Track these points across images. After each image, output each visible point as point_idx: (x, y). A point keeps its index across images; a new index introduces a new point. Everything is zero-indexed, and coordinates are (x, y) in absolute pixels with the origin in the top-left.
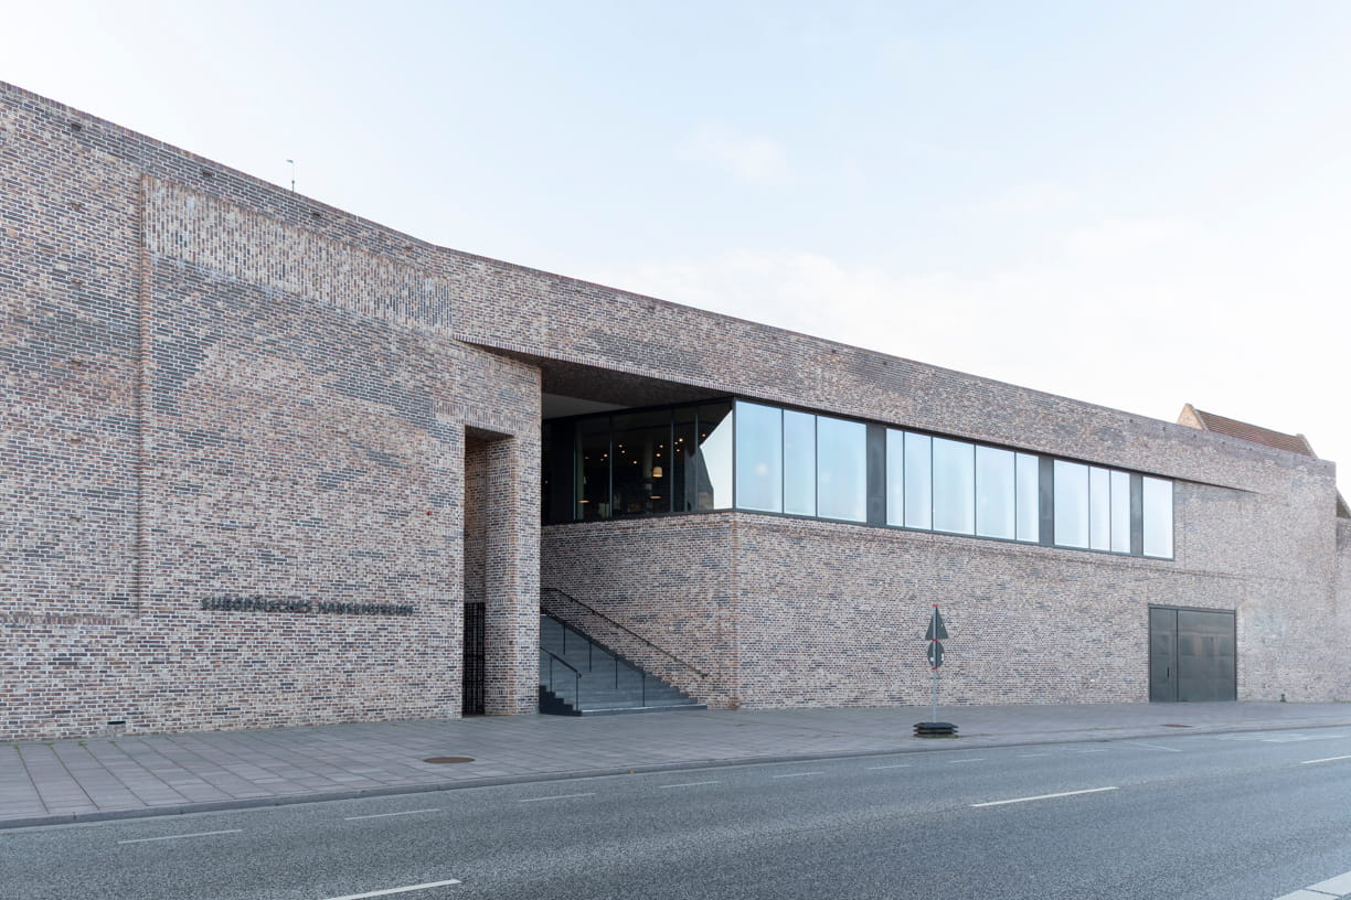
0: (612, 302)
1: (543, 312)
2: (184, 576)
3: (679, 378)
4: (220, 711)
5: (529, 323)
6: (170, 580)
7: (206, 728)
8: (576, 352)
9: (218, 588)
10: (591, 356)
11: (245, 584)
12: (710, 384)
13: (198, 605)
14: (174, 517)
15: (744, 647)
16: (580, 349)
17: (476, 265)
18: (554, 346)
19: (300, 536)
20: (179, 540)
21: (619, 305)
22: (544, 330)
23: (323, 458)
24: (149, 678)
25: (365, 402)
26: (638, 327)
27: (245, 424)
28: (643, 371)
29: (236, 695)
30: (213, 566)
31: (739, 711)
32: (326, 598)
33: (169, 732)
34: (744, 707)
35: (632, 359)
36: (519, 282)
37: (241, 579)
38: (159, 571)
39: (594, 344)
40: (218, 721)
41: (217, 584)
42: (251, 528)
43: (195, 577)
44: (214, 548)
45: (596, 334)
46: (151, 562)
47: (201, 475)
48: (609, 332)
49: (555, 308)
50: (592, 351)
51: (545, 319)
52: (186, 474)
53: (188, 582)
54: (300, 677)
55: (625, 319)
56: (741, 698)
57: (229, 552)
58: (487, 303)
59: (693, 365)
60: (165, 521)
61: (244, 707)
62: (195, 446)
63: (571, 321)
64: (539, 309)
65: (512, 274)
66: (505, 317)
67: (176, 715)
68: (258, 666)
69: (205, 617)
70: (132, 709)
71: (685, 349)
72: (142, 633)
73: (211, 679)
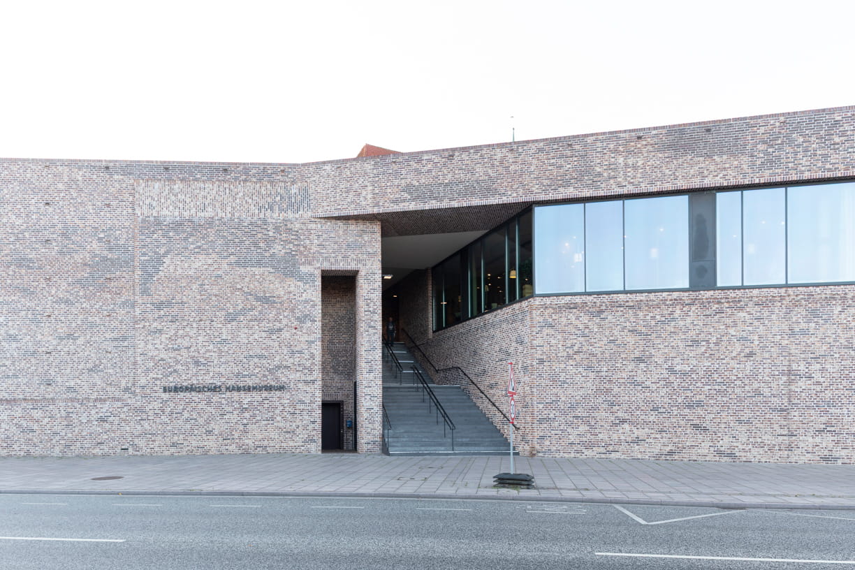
0: (420, 161)
1: (368, 184)
2: (155, 376)
3: (476, 202)
4: (174, 445)
5: (359, 194)
6: (148, 378)
7: (167, 453)
8: (392, 205)
9: (172, 381)
10: (403, 204)
11: (186, 378)
12: (505, 200)
13: (162, 390)
14: (150, 346)
15: (541, 406)
16: (395, 202)
17: (325, 167)
18: (377, 205)
19: (215, 350)
20: (152, 358)
21: (424, 162)
22: (370, 196)
23: (228, 305)
24: (139, 428)
25: (253, 269)
26: (440, 173)
27: (185, 293)
28: (445, 204)
29: (181, 436)
30: (169, 370)
31: (536, 457)
32: (230, 383)
33: (149, 455)
34: (540, 454)
35: (435, 198)
36: (352, 169)
37: (183, 376)
38: (143, 374)
39: (406, 195)
40: (173, 450)
41: (171, 379)
42: (188, 348)
43: (160, 376)
44: (170, 360)
45: (408, 188)
46: (139, 370)
47: (163, 324)
48: (417, 184)
49: (377, 179)
50: (404, 201)
51: (370, 188)
52: (155, 324)
53: (157, 379)
54: (217, 427)
55: (429, 171)
56: (538, 447)
57: (177, 362)
58: (332, 189)
59: (488, 190)
60: (146, 349)
61: (186, 443)
62: (159, 309)
63: (388, 184)
64: (366, 183)
65: (347, 165)
66: (344, 195)
67: (152, 446)
68: (193, 421)
69: (166, 396)
70: (131, 443)
71: (481, 178)
72: (136, 406)
73: (168, 428)
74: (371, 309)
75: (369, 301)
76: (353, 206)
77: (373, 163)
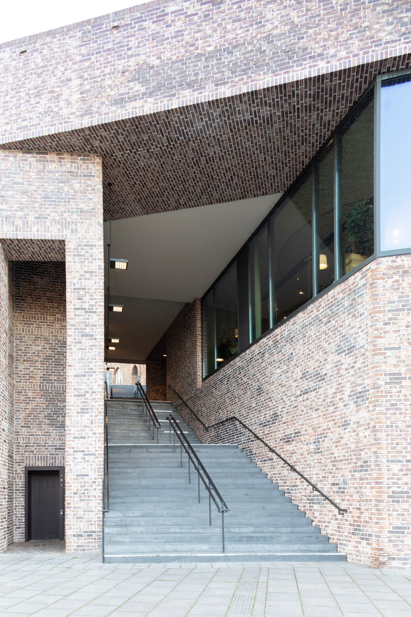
1: (73, 76)
3: (265, 81)
5: (58, 97)
8: (114, 108)
10: (133, 104)
15: (396, 467)
16: (120, 101)
18: (88, 112)
21: (169, 18)
22: (76, 96)
26: (198, 35)
31: (385, 569)
34: (395, 563)
35: (189, 85)
36: (45, 52)
39: (138, 86)
45: (141, 74)
48: (157, 62)
49: (87, 64)
50: (134, 98)
51: (76, 82)
55: (179, 34)
56: (390, 549)
58: (13, 93)
59: (289, 52)
63: (107, 70)
64: (68, 74)
65: (37, 46)
66: (33, 101)
71: (275, 32)
74: (86, 306)
75: (82, 292)
76: (48, 119)
77: (80, 34)
